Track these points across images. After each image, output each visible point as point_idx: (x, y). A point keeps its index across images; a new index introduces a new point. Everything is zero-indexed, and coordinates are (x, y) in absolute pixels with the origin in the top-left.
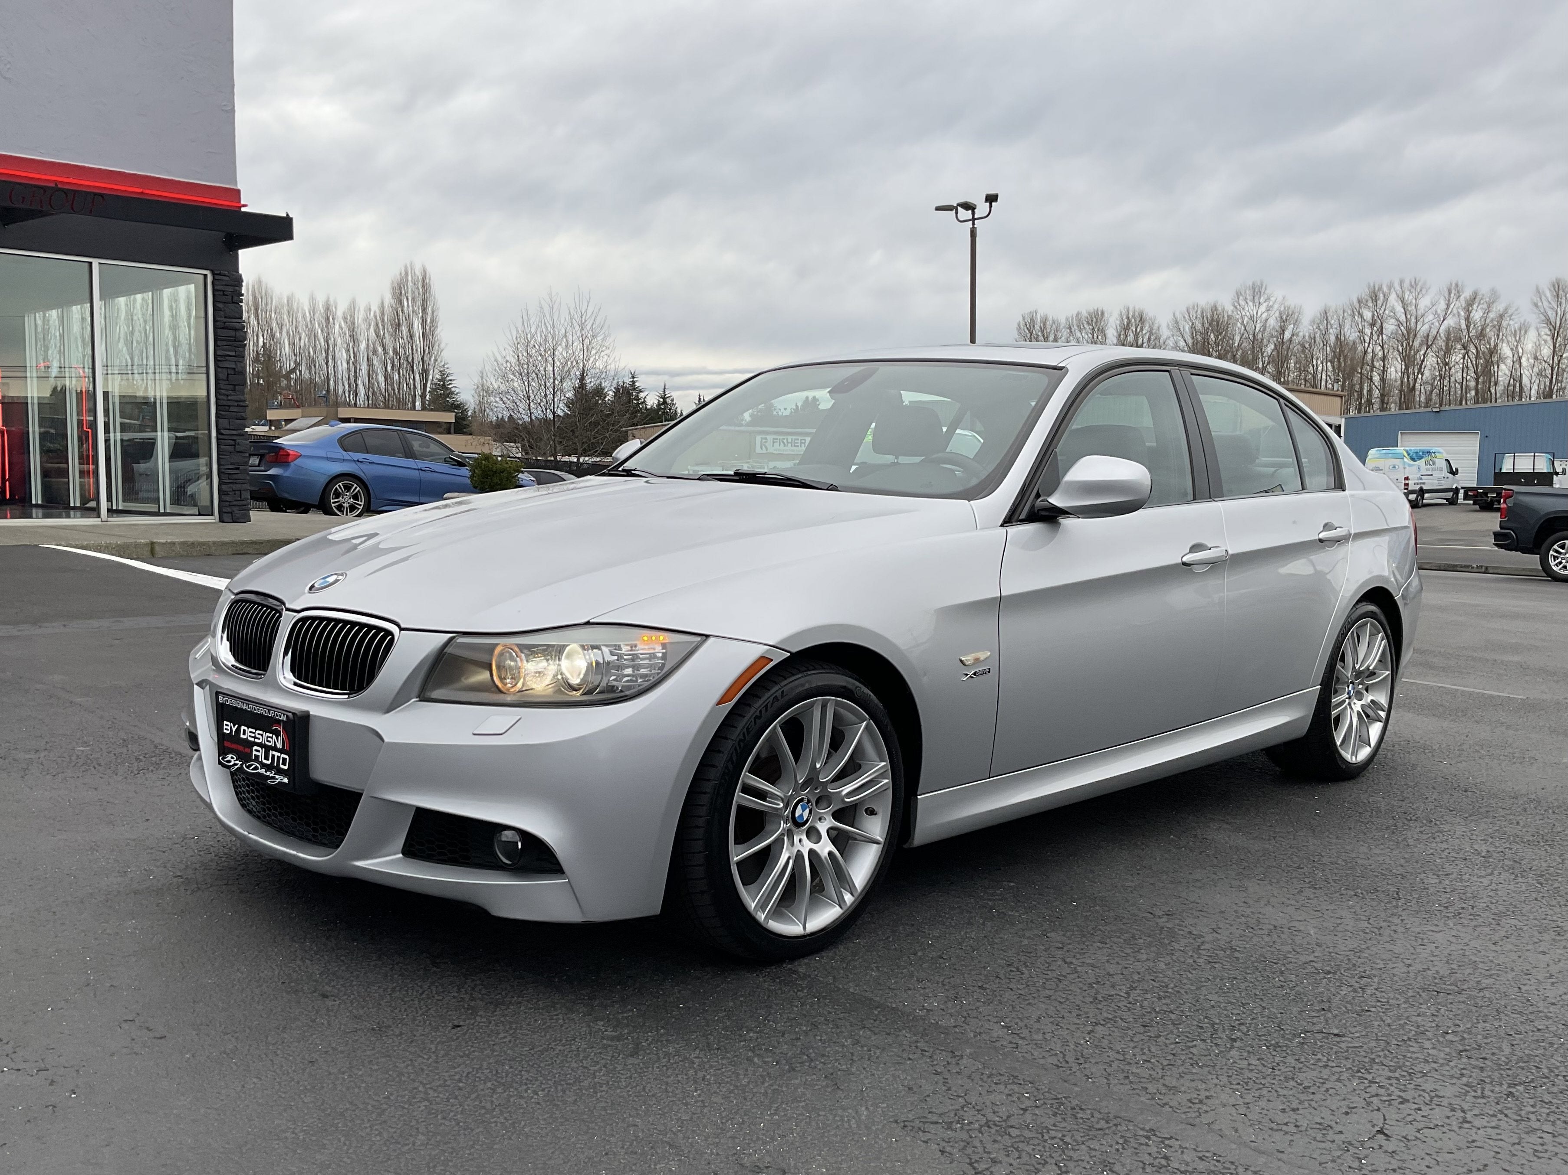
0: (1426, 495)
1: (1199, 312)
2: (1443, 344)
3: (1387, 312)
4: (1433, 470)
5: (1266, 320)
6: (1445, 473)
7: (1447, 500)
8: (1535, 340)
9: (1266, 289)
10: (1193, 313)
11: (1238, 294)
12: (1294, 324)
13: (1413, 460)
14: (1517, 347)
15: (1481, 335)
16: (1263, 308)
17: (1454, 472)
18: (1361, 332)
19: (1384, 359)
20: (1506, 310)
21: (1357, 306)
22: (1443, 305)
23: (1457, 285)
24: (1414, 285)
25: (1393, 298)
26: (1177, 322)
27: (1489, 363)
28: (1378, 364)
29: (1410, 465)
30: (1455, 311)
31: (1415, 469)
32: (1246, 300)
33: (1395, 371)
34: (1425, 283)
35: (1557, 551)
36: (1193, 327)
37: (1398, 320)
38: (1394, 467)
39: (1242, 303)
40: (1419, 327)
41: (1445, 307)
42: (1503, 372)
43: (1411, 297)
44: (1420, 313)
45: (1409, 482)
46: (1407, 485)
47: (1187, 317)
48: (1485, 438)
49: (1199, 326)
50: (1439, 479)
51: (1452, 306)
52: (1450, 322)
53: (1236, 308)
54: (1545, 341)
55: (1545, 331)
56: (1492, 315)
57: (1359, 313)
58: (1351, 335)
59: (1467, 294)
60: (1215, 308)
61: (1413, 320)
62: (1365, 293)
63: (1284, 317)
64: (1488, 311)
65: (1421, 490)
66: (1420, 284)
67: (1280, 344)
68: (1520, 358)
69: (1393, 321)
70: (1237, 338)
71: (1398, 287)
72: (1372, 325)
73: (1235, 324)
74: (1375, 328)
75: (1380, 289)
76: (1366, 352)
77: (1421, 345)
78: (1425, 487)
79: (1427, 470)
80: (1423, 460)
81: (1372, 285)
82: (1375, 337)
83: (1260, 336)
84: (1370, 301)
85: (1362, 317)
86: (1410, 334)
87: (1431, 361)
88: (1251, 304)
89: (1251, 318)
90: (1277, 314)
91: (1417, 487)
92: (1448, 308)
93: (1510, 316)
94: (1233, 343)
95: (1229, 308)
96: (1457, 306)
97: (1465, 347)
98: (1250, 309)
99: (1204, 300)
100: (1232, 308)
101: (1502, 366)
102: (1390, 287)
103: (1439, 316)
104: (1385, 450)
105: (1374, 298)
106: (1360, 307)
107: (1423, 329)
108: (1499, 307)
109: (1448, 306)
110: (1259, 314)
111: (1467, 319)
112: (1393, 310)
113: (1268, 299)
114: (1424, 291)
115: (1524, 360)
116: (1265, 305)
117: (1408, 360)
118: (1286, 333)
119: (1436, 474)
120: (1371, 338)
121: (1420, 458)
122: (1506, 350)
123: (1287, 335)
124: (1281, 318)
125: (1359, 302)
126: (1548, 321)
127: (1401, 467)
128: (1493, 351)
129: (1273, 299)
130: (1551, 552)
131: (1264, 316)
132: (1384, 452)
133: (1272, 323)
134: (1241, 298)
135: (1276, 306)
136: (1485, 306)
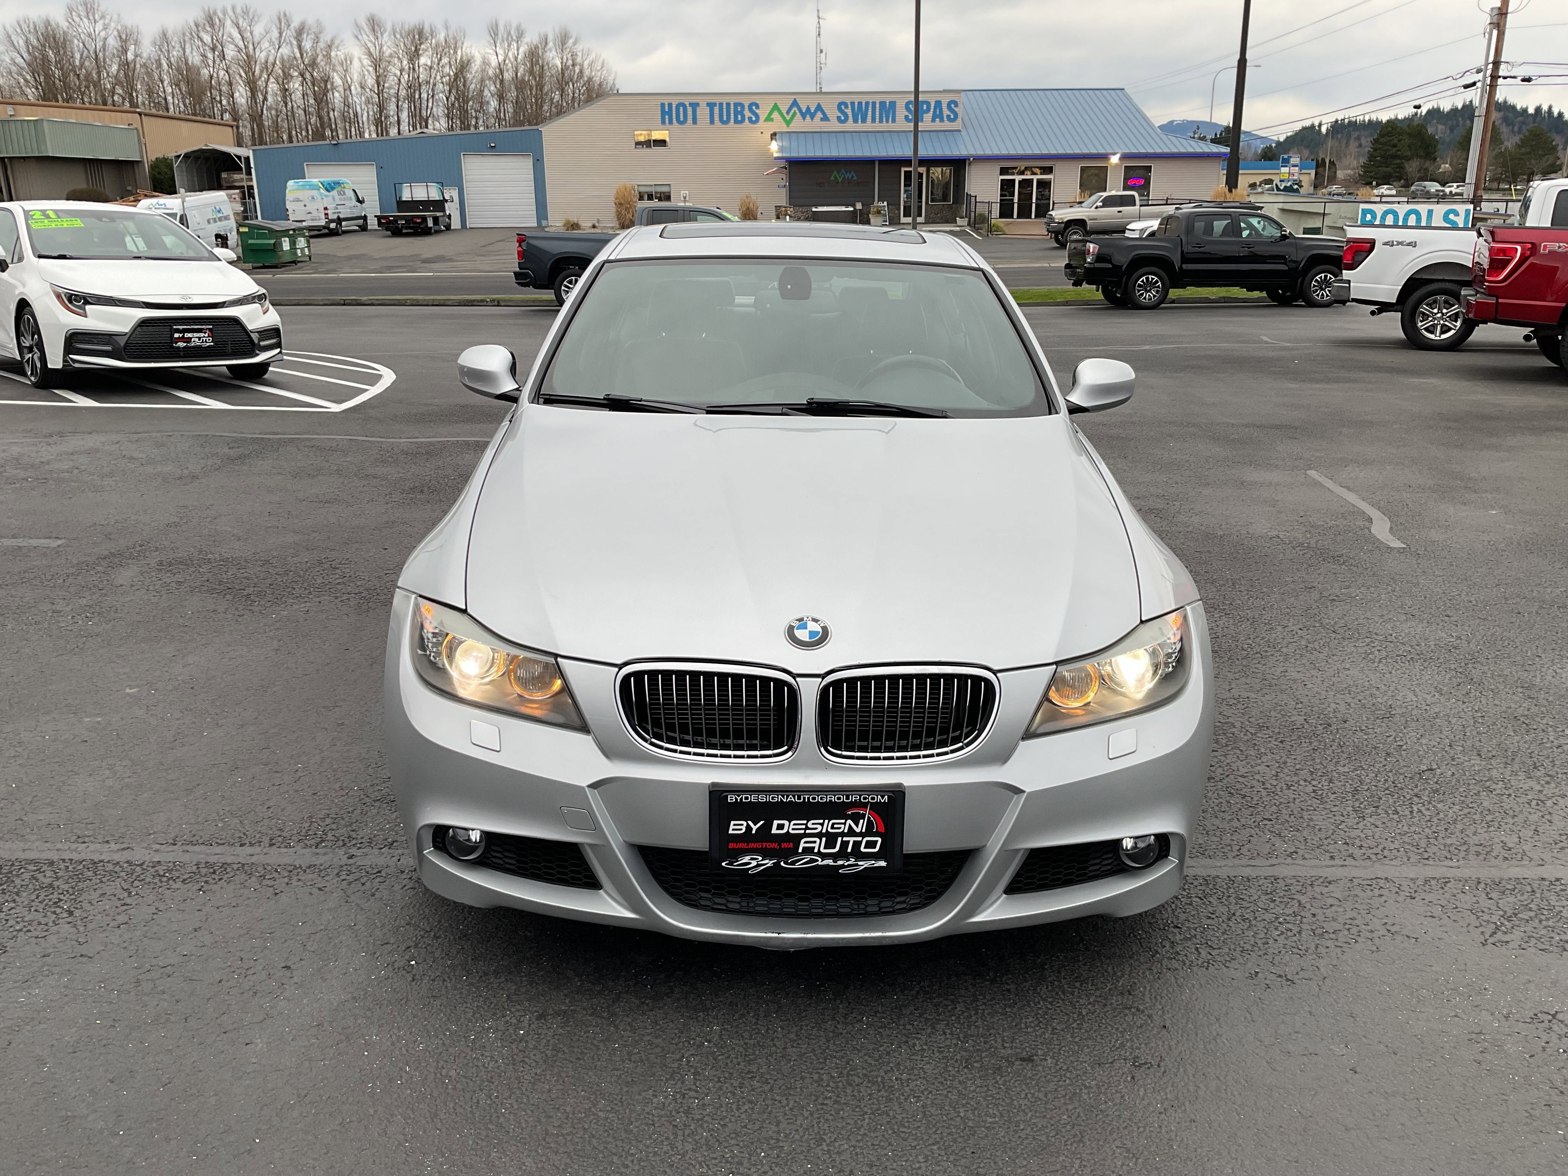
0: (344, 223)
1: (31, 25)
2: (280, 71)
3: (225, 37)
4: (345, 200)
5: (105, 39)
6: (354, 202)
7: (359, 226)
8: (359, 70)
9: (99, 6)
10: (24, 26)
11: (71, 10)
12: (135, 45)
13: (328, 191)
14: (345, 76)
15: (313, 64)
16: (99, 26)
17: (361, 202)
18: (204, 56)
19: (230, 84)
20: (332, 41)
21: (194, 28)
22: (275, 34)
23: (285, 15)
24: (246, 12)
25: (228, 23)
26: (10, 37)
27: (325, 92)
28: (224, 88)
29: (326, 196)
30: (287, 40)
31: (330, 198)
32: (79, 16)
33: (241, 95)
34: (255, 10)
35: (566, 287)
36: (27, 42)
37: (237, 46)
38: (313, 198)
39: (77, 19)
40: (257, 54)
41: (277, 35)
42: (337, 98)
43: (245, 24)
44: (256, 39)
45: (329, 212)
46: (326, 214)
47: (19, 30)
48: (380, 168)
49: (35, 42)
50: (351, 208)
51: (284, 34)
52: (285, 51)
53: (70, 23)
54: (368, 71)
55: (366, 62)
56: (321, 45)
57: (198, 37)
58: (195, 59)
59: (295, 24)
60: (48, 23)
61: (251, 47)
62: (200, 16)
63: (124, 37)
64: (317, 40)
65: (339, 218)
66: (252, 11)
67: (126, 65)
68: (350, 87)
69: (232, 47)
70: (78, 56)
71: (231, 13)
72: (213, 49)
73: (72, 42)
74: (217, 53)
75: (215, 13)
76: (211, 77)
77: (262, 71)
78: (341, 216)
79: (340, 199)
80: (335, 191)
81: (207, 9)
82: (218, 61)
83: (101, 55)
84: (207, 25)
85: (202, 40)
86: (249, 62)
87: (273, 87)
88: (85, 20)
89: (89, 35)
90: (116, 33)
91: (335, 217)
92: (281, 36)
93: (337, 47)
94: (74, 61)
95: (64, 25)
96: (289, 34)
97: (302, 75)
98: (85, 26)
99: (36, 14)
100: (67, 24)
101: (336, 94)
102: (225, 13)
103: (274, 45)
104: (301, 182)
105: (210, 20)
106: (198, 31)
107: (261, 56)
108: (326, 38)
109: (281, 34)
110: (97, 32)
111: (300, 47)
112: (230, 36)
113: (103, 17)
114: (256, 19)
115: (353, 88)
116: (101, 22)
117: (252, 85)
118: (129, 53)
119: (348, 203)
120: (214, 62)
121: (333, 189)
122: (338, 81)
123: (130, 56)
124: (120, 37)
125: (197, 25)
126: (370, 54)
127: (319, 197)
128: (326, 80)
129: (108, 17)
130: (563, 288)
131: (103, 34)
132: (301, 183)
133: (112, 43)
134: (74, 13)
135: (113, 25)
136: (312, 36)
